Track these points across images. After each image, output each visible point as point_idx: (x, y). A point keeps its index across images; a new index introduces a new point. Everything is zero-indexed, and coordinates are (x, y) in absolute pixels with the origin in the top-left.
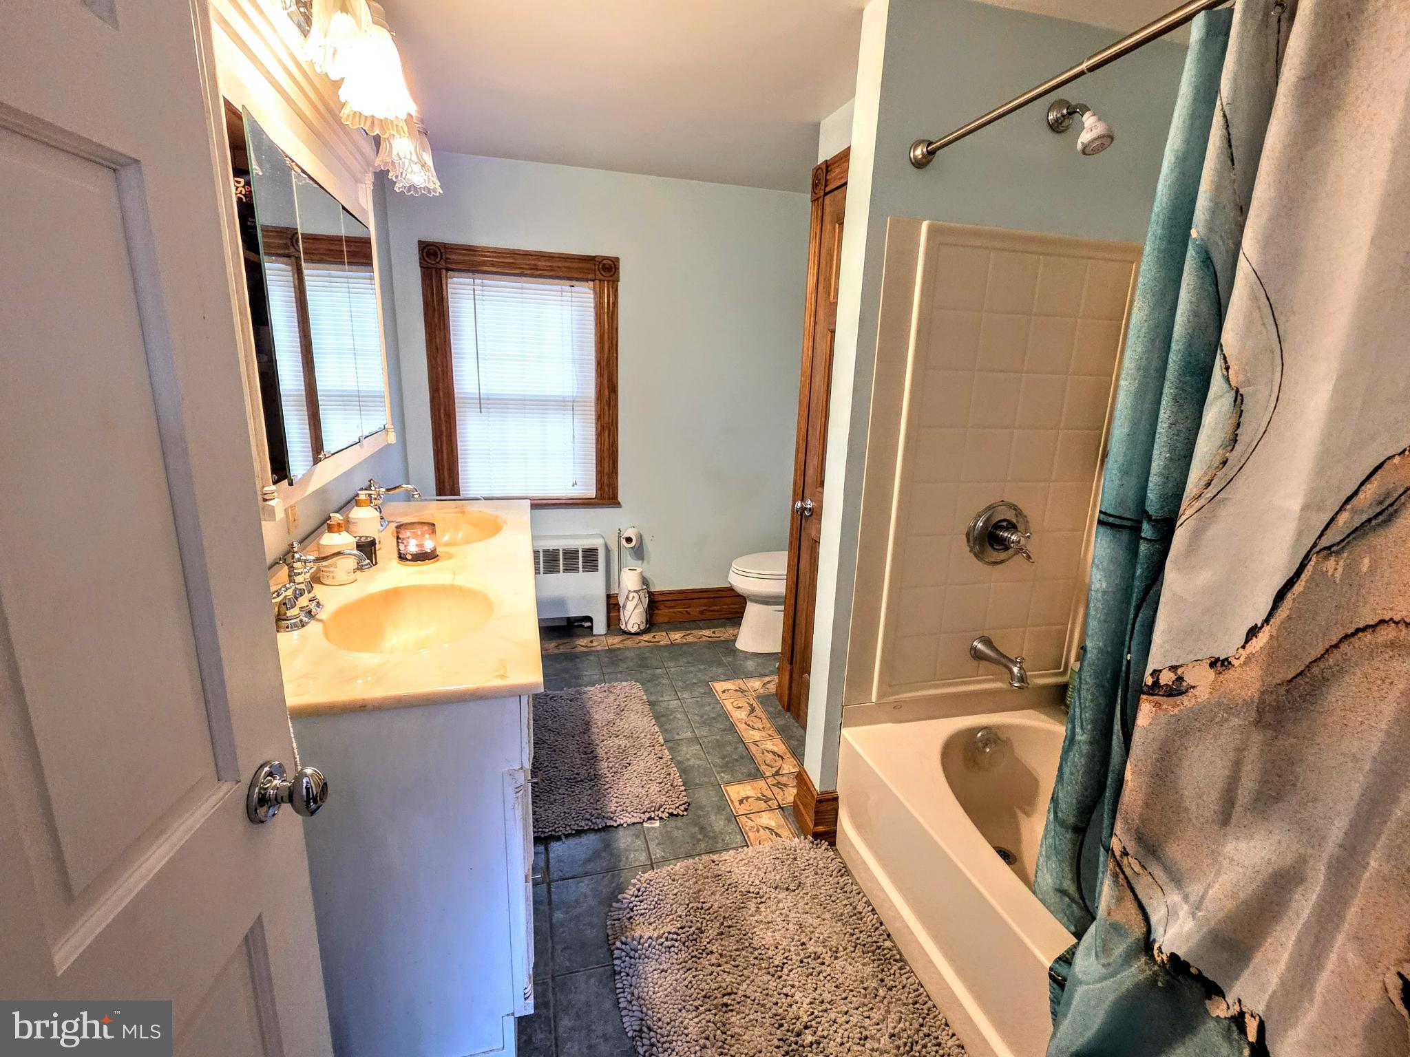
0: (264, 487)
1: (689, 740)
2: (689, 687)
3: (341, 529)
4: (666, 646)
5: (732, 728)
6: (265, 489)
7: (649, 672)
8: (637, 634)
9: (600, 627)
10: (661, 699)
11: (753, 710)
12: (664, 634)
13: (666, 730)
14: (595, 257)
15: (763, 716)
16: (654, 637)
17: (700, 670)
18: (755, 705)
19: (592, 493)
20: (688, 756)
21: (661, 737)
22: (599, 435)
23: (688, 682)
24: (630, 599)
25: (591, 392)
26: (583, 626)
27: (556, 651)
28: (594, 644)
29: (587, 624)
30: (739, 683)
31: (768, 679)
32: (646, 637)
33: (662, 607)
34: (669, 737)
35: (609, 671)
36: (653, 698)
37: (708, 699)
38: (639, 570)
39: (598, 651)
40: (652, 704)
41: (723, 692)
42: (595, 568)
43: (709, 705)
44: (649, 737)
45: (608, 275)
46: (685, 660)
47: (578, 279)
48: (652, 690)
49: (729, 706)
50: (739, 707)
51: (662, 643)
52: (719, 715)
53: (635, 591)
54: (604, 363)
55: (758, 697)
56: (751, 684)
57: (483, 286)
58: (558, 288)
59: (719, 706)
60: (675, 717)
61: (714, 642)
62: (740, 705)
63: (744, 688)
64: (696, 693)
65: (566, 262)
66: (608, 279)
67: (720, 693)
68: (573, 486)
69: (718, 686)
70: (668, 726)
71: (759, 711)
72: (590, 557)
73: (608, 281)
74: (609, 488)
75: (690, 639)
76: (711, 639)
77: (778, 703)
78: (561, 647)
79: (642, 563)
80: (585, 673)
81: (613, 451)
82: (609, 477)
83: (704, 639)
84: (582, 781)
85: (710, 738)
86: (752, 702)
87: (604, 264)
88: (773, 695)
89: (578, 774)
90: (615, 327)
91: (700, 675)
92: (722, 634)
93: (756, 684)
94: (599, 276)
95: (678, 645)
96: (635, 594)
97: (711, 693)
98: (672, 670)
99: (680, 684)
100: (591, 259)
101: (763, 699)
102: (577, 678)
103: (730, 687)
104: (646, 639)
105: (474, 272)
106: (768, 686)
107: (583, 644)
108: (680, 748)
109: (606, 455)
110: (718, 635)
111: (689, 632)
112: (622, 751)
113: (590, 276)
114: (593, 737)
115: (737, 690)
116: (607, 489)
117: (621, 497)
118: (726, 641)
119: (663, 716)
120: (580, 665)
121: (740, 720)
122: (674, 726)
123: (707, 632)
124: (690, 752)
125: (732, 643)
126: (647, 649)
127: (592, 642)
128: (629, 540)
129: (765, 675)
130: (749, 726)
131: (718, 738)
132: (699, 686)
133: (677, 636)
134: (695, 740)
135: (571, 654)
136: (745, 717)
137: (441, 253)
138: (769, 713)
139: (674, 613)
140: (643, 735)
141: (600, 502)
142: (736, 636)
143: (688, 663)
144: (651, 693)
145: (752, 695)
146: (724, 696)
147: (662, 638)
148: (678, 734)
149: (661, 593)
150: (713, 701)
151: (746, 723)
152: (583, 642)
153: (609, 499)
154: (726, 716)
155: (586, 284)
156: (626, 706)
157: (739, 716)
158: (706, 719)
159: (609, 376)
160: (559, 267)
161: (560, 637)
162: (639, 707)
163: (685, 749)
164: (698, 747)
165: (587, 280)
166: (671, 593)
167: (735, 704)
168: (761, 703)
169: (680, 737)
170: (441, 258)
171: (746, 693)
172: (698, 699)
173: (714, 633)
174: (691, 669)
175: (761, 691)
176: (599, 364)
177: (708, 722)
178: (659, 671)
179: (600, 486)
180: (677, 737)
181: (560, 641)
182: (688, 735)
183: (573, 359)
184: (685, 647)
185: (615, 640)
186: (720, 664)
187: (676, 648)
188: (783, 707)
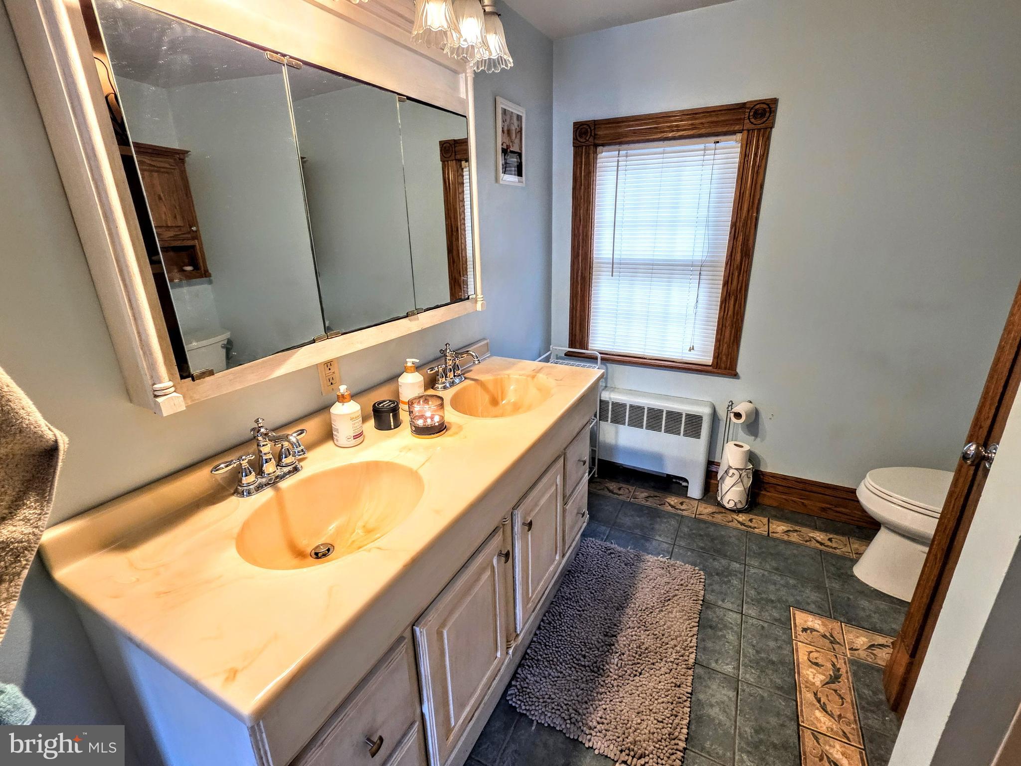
0: (154, 384)
1: (727, 678)
2: (762, 602)
3: (345, 401)
4: (761, 536)
5: (791, 690)
6: (155, 386)
7: (724, 562)
8: (732, 511)
9: (695, 490)
10: (720, 603)
11: (835, 678)
12: (765, 520)
13: (705, 649)
14: (745, 104)
15: (848, 698)
16: (751, 520)
17: (787, 585)
18: (843, 671)
19: (708, 359)
20: (713, 701)
21: (693, 656)
22: (724, 301)
23: (763, 596)
24: (730, 474)
25: (722, 256)
26: (681, 484)
27: (644, 502)
28: (683, 507)
29: (684, 484)
30: (835, 626)
31: (881, 640)
32: (742, 518)
33: (772, 489)
34: (703, 658)
35: (683, 544)
36: (710, 598)
37: (779, 632)
38: (747, 447)
39: (682, 516)
40: (706, 604)
41: (805, 630)
42: (697, 435)
43: (776, 640)
44: (678, 648)
45: (759, 122)
46: (774, 564)
47: (725, 134)
48: (716, 587)
49: (803, 653)
50: (816, 664)
51: (757, 531)
52: (782, 663)
53: (737, 469)
54: (740, 224)
55: (853, 662)
56: (851, 636)
57: (627, 156)
58: (702, 146)
59: (788, 648)
60: (724, 636)
61: (827, 553)
62: (820, 661)
63: (839, 637)
64: (766, 616)
65: (710, 116)
66: (759, 127)
67: (799, 629)
68: (690, 350)
69: (802, 619)
70: (709, 644)
71: (845, 685)
72: (693, 424)
73: (759, 130)
74: (727, 358)
75: (794, 537)
76: (822, 547)
77: (881, 687)
78: (650, 499)
79: (755, 440)
80: (657, 538)
81: (737, 319)
82: (729, 347)
83: (813, 544)
84: (584, 666)
85: (753, 690)
86: (840, 664)
87: (757, 110)
88: (878, 670)
89: (584, 657)
90: (759, 182)
91: (783, 592)
92: (840, 545)
93: (861, 640)
94: (748, 126)
95: (775, 539)
96: (735, 472)
97: (786, 623)
98: (752, 571)
99: (753, 593)
100: (742, 106)
101: (860, 669)
102: (647, 539)
103: (817, 627)
104: (740, 519)
105: (621, 143)
106: (877, 651)
107: (672, 503)
108: (709, 683)
109: (728, 323)
110: (834, 545)
111: (797, 528)
112: (641, 652)
113: (737, 128)
114: (625, 619)
115: (824, 636)
116: (724, 358)
117: (739, 370)
118: (842, 558)
119: (711, 627)
120: (657, 526)
121: (809, 685)
122: (718, 648)
123: (820, 536)
124: (718, 696)
125: (849, 563)
126: (735, 533)
127: (682, 504)
128: (738, 415)
129: (880, 632)
130: (819, 701)
131: (765, 695)
132: (775, 607)
133: (779, 528)
134: (734, 682)
135: (656, 509)
136: (818, 683)
137: (591, 130)
138: (860, 696)
139: (786, 500)
140: (672, 643)
141: (715, 370)
142: (860, 554)
143: (777, 569)
144: (713, 591)
145: (845, 655)
146: (803, 636)
147: (760, 524)
148: (717, 661)
149: (774, 476)
150: (784, 637)
151: (815, 694)
152: (673, 500)
153: (725, 369)
154: (792, 668)
155: (734, 137)
156: (676, 595)
157: (813, 677)
158: (762, 659)
159: (744, 239)
160: (702, 123)
161: (655, 488)
162: (688, 603)
163: (714, 687)
164: (732, 694)
165: (734, 133)
166: (785, 478)
167: (814, 655)
168: (855, 674)
169: (717, 668)
170: (591, 135)
171: (836, 646)
172: (766, 625)
173: (830, 540)
174: (776, 578)
175: (863, 654)
176: (734, 225)
177: (762, 664)
178: (736, 566)
179: (717, 355)
180: (713, 665)
181: (653, 493)
182: (729, 669)
183: (707, 221)
184: (782, 547)
185: (706, 510)
186: (819, 587)
187: (771, 543)
188: (888, 700)
